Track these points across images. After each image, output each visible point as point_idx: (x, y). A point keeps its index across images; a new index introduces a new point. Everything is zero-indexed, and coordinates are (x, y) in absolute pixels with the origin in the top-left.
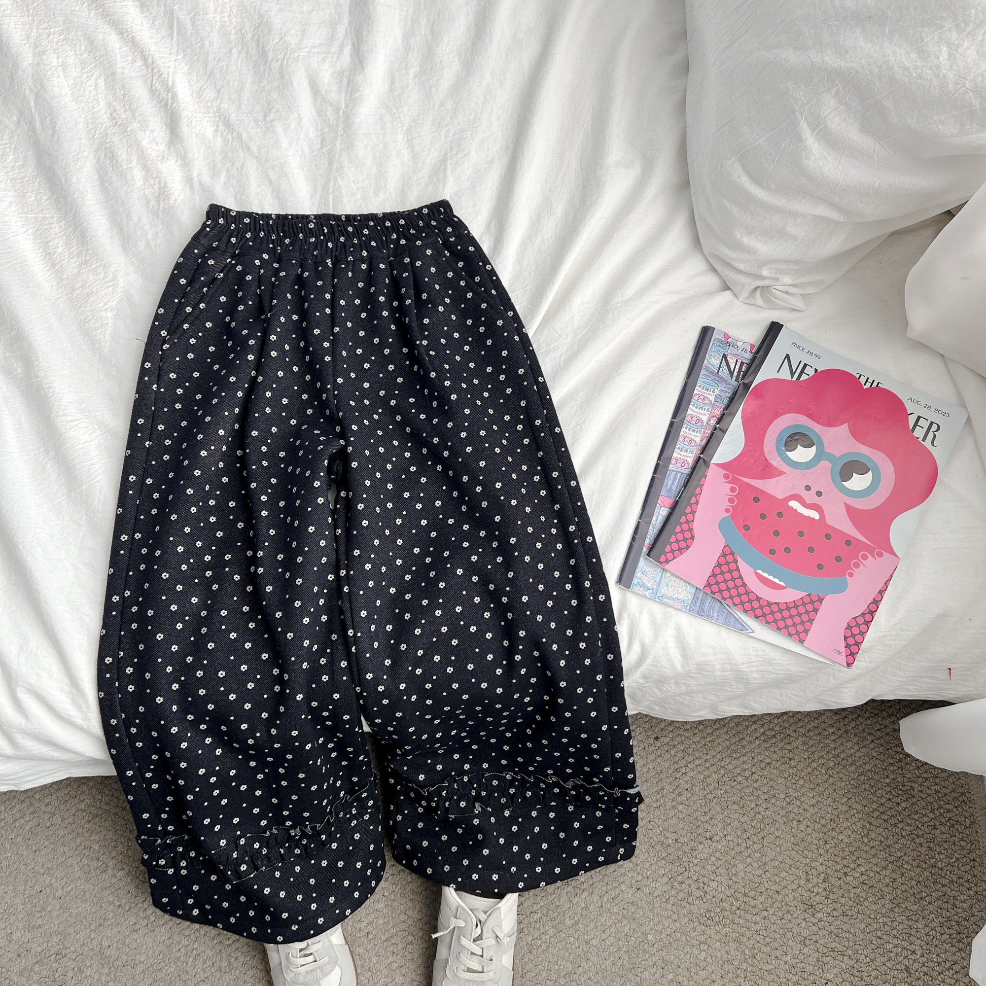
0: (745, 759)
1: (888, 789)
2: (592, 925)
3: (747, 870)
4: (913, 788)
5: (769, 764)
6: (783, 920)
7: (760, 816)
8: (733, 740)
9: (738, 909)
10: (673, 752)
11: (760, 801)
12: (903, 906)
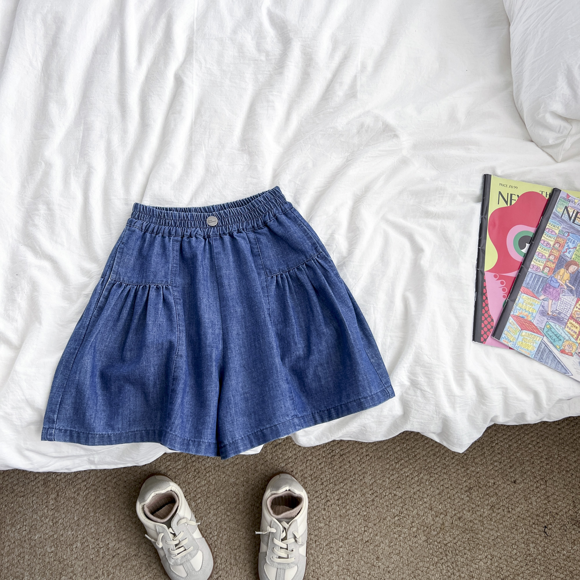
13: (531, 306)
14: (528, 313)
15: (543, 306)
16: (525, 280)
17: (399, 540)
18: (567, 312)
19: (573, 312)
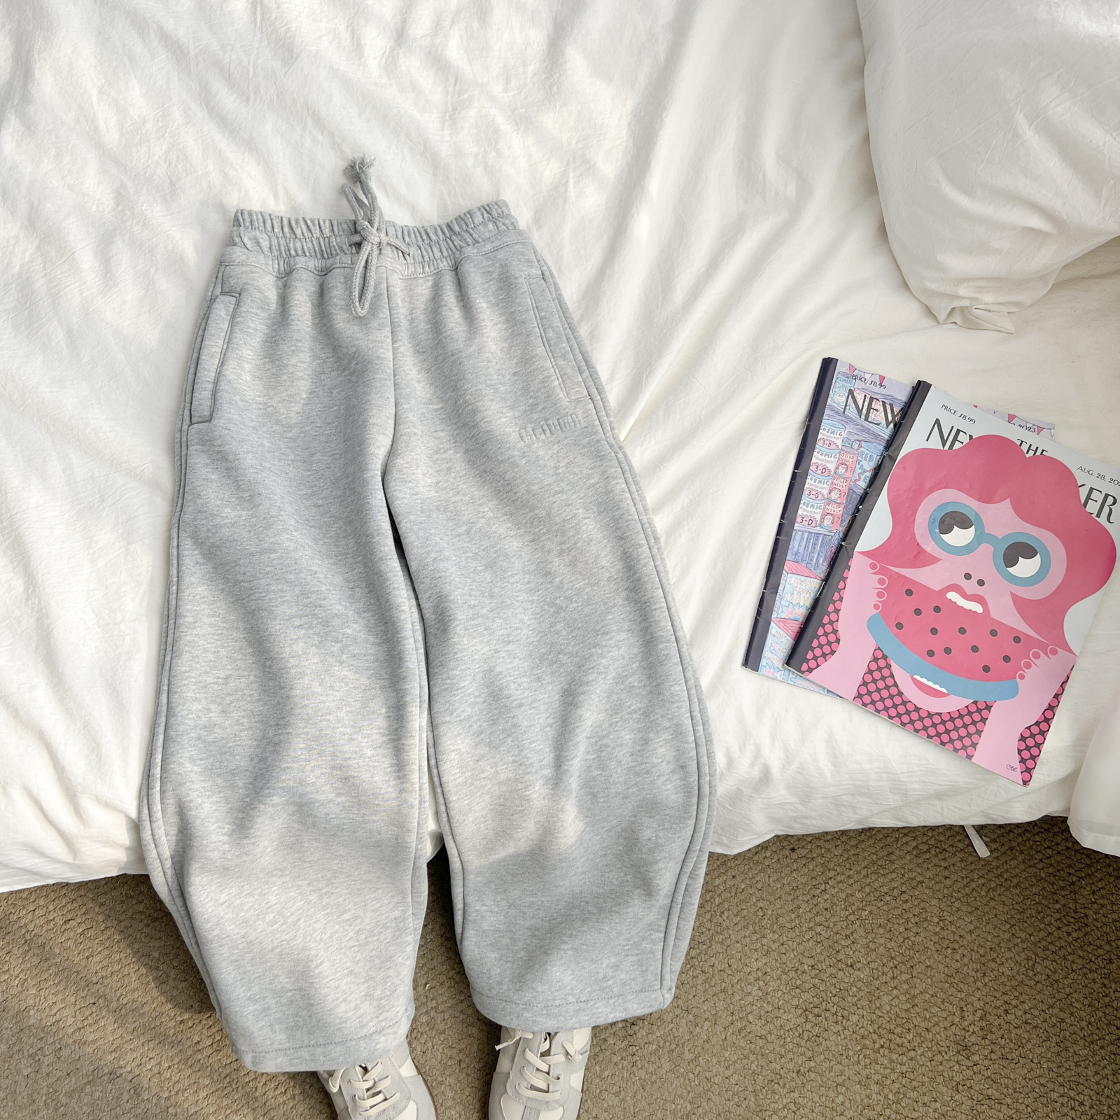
0: (894, 876)
1: (1057, 916)
2: (714, 1060)
3: (894, 1004)
4: (1086, 916)
5: (921, 882)
6: (933, 1062)
7: (910, 943)
8: (881, 854)
9: (882, 1046)
10: (811, 867)
11: (910, 925)
12: (1071, 1050)
16: (790, 548)
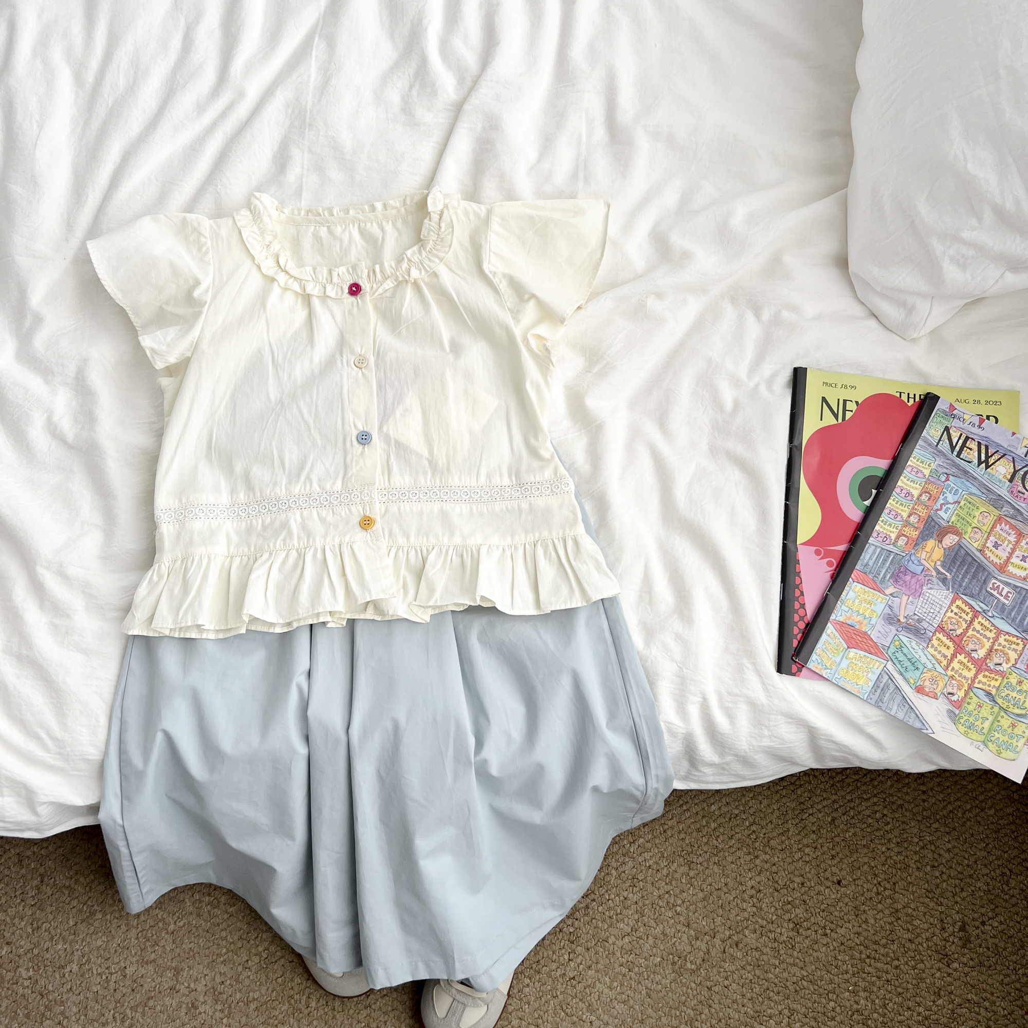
13: (869, 606)
14: (861, 619)
15: (890, 607)
16: (862, 558)
17: (628, 978)
18: (934, 619)
19: (944, 620)
